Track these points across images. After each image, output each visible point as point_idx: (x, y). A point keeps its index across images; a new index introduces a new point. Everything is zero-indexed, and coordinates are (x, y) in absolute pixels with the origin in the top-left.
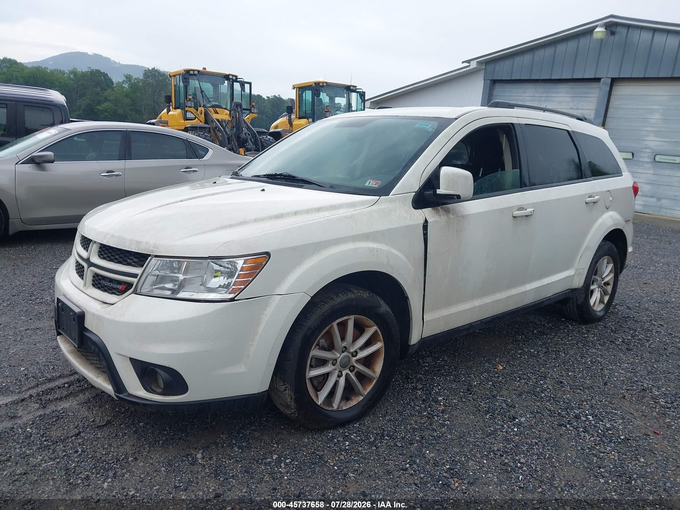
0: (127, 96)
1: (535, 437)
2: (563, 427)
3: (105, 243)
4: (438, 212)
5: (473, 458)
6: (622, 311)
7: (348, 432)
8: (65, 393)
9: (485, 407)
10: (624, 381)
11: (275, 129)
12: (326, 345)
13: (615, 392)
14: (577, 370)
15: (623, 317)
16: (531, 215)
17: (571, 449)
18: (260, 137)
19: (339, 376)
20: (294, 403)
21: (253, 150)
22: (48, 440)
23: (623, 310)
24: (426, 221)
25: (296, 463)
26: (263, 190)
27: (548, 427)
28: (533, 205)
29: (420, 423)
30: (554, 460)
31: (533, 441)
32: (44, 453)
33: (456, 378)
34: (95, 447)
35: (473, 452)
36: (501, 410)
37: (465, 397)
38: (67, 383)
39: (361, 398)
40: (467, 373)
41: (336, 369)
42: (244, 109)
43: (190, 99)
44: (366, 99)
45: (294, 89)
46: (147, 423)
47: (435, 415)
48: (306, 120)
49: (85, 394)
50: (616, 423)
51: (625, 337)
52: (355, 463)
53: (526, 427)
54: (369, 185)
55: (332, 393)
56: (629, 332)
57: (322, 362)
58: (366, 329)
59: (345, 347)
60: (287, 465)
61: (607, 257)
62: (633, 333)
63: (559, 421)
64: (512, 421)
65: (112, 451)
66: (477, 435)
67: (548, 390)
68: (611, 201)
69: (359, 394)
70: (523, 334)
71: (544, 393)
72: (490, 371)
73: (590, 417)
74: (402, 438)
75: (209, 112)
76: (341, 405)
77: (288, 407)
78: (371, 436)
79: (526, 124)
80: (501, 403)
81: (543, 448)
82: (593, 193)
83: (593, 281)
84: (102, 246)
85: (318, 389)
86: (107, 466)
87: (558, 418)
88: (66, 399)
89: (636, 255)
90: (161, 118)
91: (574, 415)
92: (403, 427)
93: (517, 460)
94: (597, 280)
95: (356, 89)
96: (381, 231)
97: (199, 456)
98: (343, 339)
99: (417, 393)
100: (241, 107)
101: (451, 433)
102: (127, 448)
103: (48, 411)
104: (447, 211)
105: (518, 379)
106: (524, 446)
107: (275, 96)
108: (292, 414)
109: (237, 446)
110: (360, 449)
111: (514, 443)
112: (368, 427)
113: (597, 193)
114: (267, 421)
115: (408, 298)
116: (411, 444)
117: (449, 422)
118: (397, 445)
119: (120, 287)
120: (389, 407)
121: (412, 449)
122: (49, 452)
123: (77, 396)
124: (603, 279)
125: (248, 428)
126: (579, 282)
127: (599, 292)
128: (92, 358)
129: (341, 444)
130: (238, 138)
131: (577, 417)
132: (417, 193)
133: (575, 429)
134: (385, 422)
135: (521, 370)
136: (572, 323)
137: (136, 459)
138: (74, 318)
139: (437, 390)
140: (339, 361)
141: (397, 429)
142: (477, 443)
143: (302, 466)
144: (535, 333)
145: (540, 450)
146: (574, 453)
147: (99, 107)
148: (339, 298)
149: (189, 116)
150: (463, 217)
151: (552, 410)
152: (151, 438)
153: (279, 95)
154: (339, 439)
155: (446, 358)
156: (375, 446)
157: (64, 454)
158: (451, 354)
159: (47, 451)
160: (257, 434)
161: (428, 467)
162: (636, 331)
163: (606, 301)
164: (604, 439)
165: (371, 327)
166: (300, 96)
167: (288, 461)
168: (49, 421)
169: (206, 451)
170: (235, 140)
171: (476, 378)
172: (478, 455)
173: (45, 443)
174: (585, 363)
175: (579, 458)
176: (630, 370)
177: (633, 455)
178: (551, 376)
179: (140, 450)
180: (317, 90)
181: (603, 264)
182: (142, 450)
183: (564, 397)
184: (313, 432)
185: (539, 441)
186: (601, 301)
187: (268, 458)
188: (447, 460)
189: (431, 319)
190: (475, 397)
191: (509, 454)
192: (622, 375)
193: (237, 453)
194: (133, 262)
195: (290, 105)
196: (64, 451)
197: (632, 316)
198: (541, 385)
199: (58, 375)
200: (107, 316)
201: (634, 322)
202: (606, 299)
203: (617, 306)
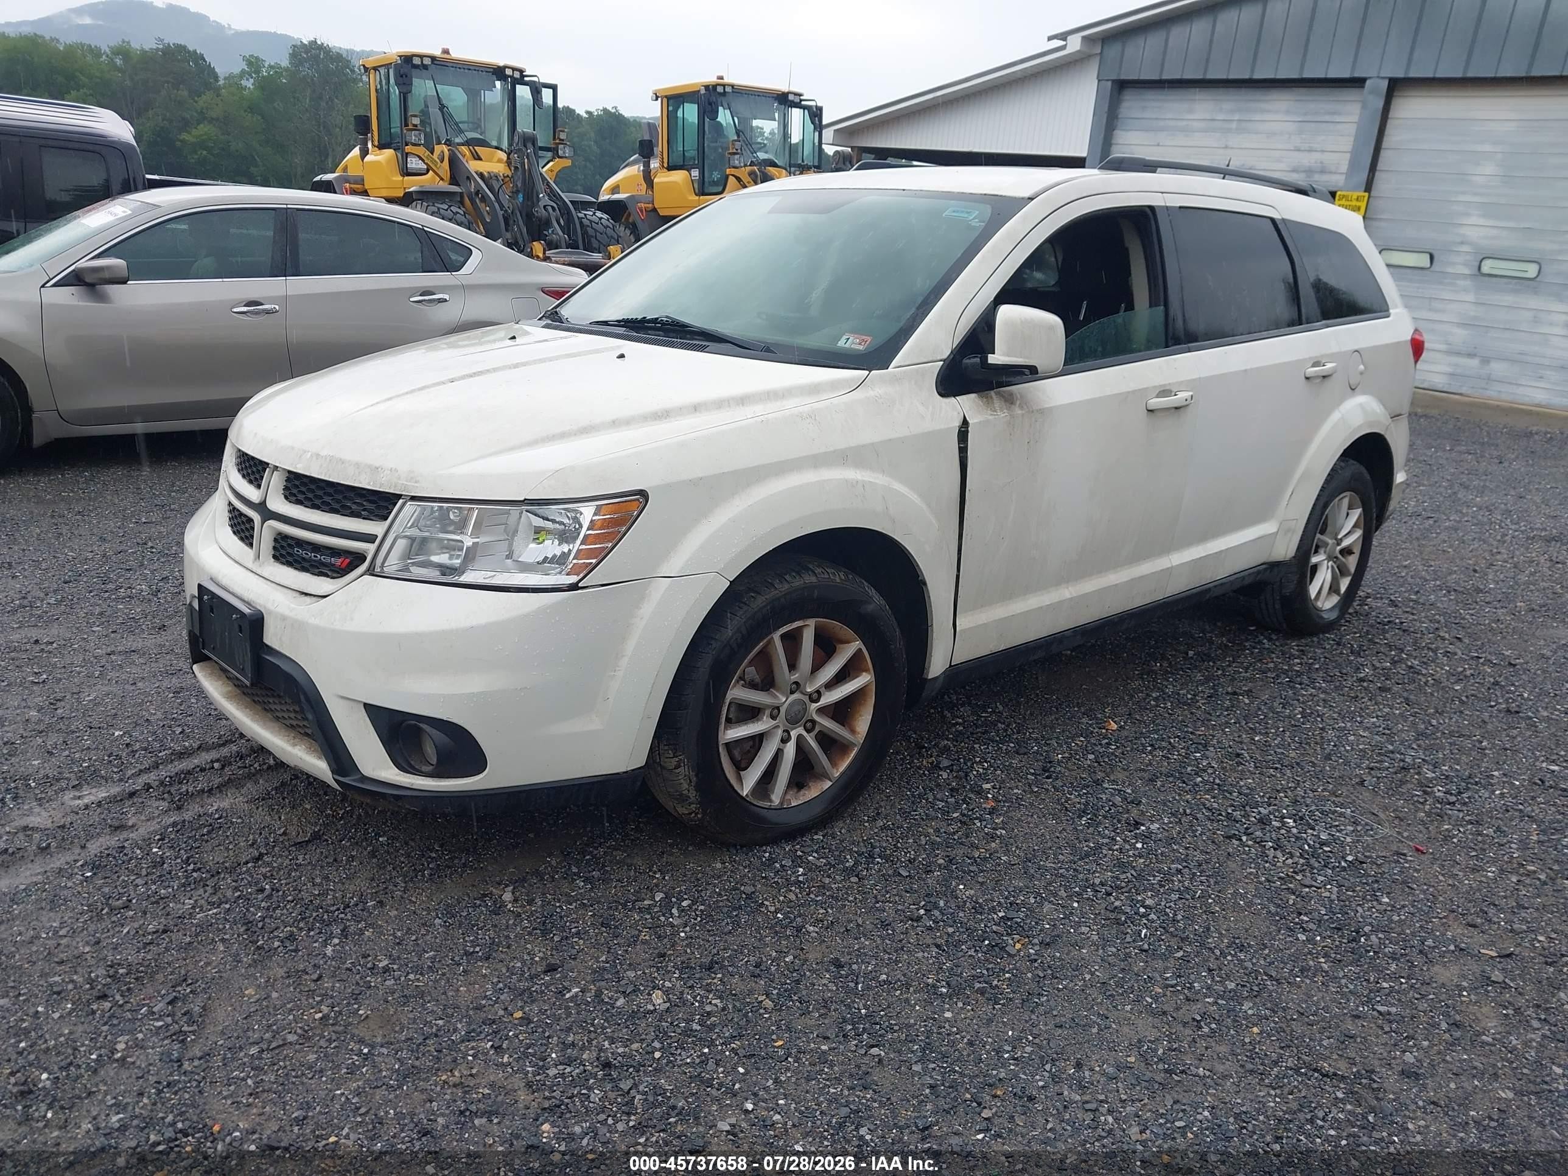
0: (252, 109)
1: (1178, 860)
2: (1234, 841)
3: (300, 469)
4: (989, 402)
5: (1052, 899)
6: (1378, 611)
7: (802, 849)
8: (217, 781)
9: (1079, 803)
10: (1365, 752)
11: (613, 194)
12: (757, 679)
13: (1345, 773)
14: (1273, 731)
15: (1379, 623)
16: (1187, 405)
17: (1247, 881)
18: (580, 215)
19: (785, 741)
20: (695, 792)
21: (563, 244)
22: (199, 869)
23: (1379, 608)
24: (965, 422)
25: (702, 907)
26: (622, 356)
27: (1204, 841)
28: (1190, 384)
29: (945, 832)
30: (1210, 901)
31: (1173, 866)
32: (195, 894)
33: (1020, 746)
34: (295, 881)
35: (1052, 888)
36: (1110, 809)
37: (1037, 783)
38: (218, 761)
39: (828, 784)
40: (1043, 736)
41: (778, 727)
42: (541, 149)
43: (416, 126)
44: (825, 122)
45: (657, 99)
46: (393, 838)
47: (976, 818)
48: (686, 172)
49: (256, 782)
50: (1340, 831)
51: (1378, 665)
52: (818, 908)
53: (1160, 840)
54: (847, 345)
55: (770, 774)
56: (1387, 653)
57: (751, 713)
58: (839, 646)
59: (796, 683)
60: (683, 911)
61: (1348, 493)
62: (1395, 656)
63: (1227, 829)
64: (1132, 829)
65: (331, 890)
66: (1060, 857)
67: (1210, 771)
68: (1361, 373)
69: (825, 776)
70: (1163, 657)
71: (1201, 776)
72: (1092, 733)
73: (1289, 821)
74: (909, 861)
75: (460, 156)
76: (788, 797)
77: (682, 799)
78: (848, 857)
79: (1180, 207)
80: (1112, 795)
81: (1191, 879)
82: (1322, 356)
83: (1317, 547)
84: (292, 476)
85: (741, 766)
86: (326, 917)
87: (1225, 823)
88: (221, 791)
89: (1421, 488)
90: (345, 169)
91: (1258, 817)
92: (911, 841)
93: (1138, 901)
94: (1327, 544)
95: (801, 100)
96: (872, 444)
97: (508, 896)
98: (792, 666)
99: (939, 775)
100: (534, 145)
101: (1007, 852)
102: (361, 884)
103: (188, 816)
104: (1010, 400)
105: (1149, 748)
106: (1154, 876)
107: (605, 110)
108: (691, 814)
109: (581, 877)
110: (827, 880)
111: (1135, 871)
112: (842, 841)
113: (1332, 357)
114: (638, 829)
115: (925, 584)
116: (927, 872)
117: (1004, 832)
118: (900, 875)
119: (337, 561)
120: (882, 804)
121: (930, 881)
122: (205, 892)
123: (243, 787)
124: (1339, 543)
125: (600, 844)
126: (1286, 549)
127: (1330, 570)
128: (278, 707)
129: (789, 872)
130: (529, 217)
131: (1263, 821)
132: (947, 362)
133: (1258, 843)
134: (876, 830)
135: (1156, 732)
136: (1270, 634)
137: (381, 903)
138: (240, 627)
139: (981, 770)
140: (783, 710)
141: (899, 845)
142: (1061, 871)
143: (713, 913)
144: (1190, 655)
145: (1186, 883)
146: (1251, 888)
147: (184, 136)
148: (785, 582)
149: (414, 166)
150: (1041, 411)
151: (1215, 808)
152: (406, 865)
153: (616, 108)
154: (783, 863)
155: (1001, 708)
156: (857, 876)
157: (236, 895)
158: (1010, 700)
159: (202, 890)
160: (619, 855)
161: (961, 914)
162: (1403, 651)
163: (1343, 589)
164: (1313, 861)
165: (848, 642)
166: (671, 117)
167: (685, 904)
168: (193, 833)
169: (520, 888)
170: (521, 222)
171: (1062, 746)
172: (1063, 893)
173: (195, 875)
174: (1289, 717)
175: (1261, 897)
176: (1381, 729)
177: (1368, 891)
178: (1218, 742)
179: (386, 888)
180: (710, 104)
181: (1339, 512)
182: (390, 887)
183: (1242, 783)
184: (732, 849)
185: (1184, 867)
186: (1334, 588)
187: (644, 900)
188: (999, 902)
189: (972, 625)
190: (1059, 783)
191: (1123, 890)
192: (1362, 739)
193: (582, 891)
194: (364, 510)
195: (647, 137)
196: (236, 889)
197: (1397, 621)
198: (1197, 760)
199: (196, 746)
200: (313, 621)
201: (1401, 633)
202: (1344, 584)
203: (1369, 600)
